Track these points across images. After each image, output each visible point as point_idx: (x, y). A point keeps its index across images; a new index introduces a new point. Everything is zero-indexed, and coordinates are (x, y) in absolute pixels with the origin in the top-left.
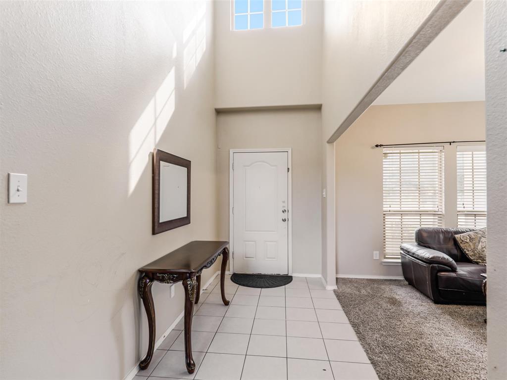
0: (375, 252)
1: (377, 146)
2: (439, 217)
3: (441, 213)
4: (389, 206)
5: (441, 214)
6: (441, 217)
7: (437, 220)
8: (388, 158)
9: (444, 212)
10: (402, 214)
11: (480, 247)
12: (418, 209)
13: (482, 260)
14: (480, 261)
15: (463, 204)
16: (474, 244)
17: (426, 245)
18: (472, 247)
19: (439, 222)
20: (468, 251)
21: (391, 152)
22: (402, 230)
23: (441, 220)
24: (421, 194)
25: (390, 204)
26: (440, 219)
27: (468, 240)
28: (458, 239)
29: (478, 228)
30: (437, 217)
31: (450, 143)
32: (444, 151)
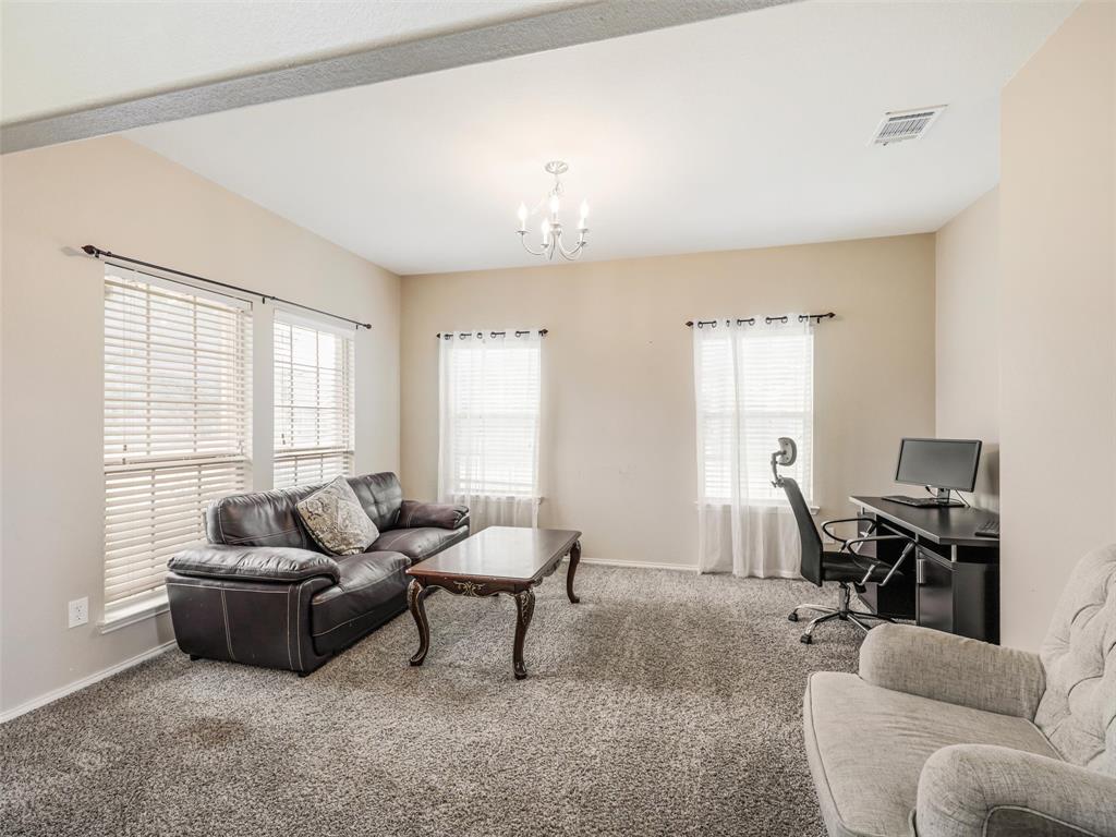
0: (72, 604)
1: (89, 250)
2: (238, 468)
3: (242, 458)
4: (122, 447)
5: (242, 461)
6: (242, 468)
7: (233, 476)
8: (114, 297)
9: (250, 456)
10: (153, 468)
11: (340, 520)
12: (192, 451)
13: (347, 545)
14: (344, 547)
15: (283, 436)
16: (331, 516)
17: (244, 540)
18: (329, 523)
19: (240, 478)
20: (323, 532)
21: (120, 281)
22: (153, 514)
23: (242, 475)
24: (200, 414)
25: (123, 440)
26: (240, 472)
27: (320, 511)
28: (304, 513)
29: (327, 478)
30: (233, 469)
31: (264, 297)
32: (251, 313)
